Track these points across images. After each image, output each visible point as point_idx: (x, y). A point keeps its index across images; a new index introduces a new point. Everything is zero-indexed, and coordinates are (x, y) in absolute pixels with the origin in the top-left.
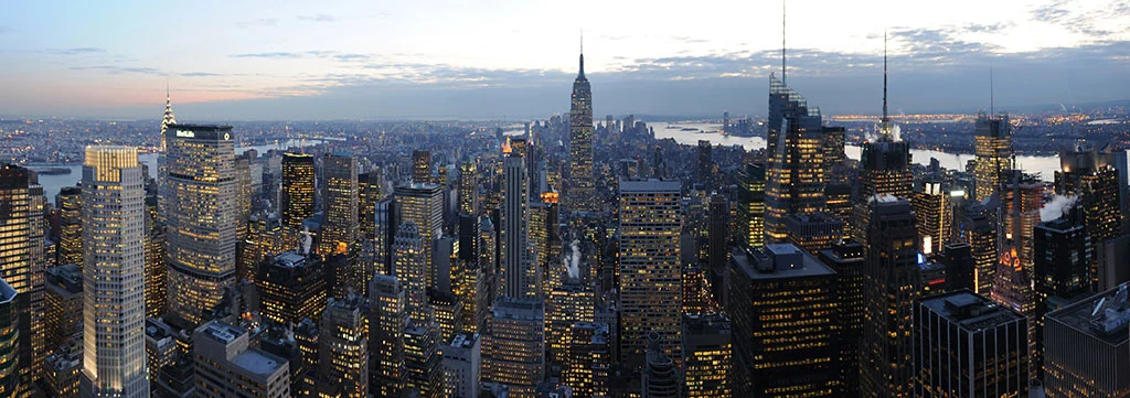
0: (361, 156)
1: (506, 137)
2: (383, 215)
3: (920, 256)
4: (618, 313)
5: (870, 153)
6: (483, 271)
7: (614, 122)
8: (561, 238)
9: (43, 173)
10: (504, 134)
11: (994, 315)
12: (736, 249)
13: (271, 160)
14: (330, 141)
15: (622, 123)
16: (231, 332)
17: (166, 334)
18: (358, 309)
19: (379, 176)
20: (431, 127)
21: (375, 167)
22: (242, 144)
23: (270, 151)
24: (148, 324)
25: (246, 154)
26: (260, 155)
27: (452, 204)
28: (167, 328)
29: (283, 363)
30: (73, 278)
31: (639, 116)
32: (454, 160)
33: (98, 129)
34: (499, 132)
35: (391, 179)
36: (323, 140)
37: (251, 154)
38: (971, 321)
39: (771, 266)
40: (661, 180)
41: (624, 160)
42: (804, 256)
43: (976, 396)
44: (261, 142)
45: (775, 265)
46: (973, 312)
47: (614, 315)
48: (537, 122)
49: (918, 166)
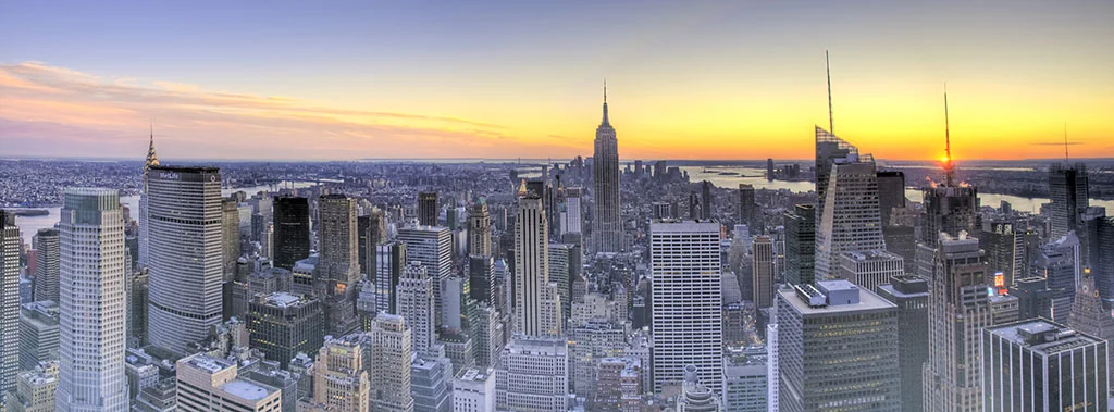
0: (360, 199)
1: (521, 179)
2: (386, 258)
3: (990, 289)
4: (651, 349)
5: (934, 199)
6: (497, 310)
7: (644, 167)
8: (584, 278)
9: (20, 215)
10: (519, 176)
11: (1070, 340)
12: (784, 286)
13: (261, 203)
14: (326, 183)
15: (653, 168)
16: (218, 363)
17: (148, 362)
18: (359, 346)
19: (380, 218)
20: (439, 170)
21: (376, 210)
22: (230, 187)
23: (260, 193)
24: (128, 353)
25: (234, 196)
26: (249, 197)
27: (461, 245)
28: (149, 358)
29: (275, 391)
30: (49, 313)
31: (672, 162)
32: (463, 202)
33: (78, 170)
34: (513, 174)
35: (394, 221)
36: (318, 182)
37: (239, 196)
38: (1047, 345)
39: (823, 303)
40: (697, 221)
41: (656, 203)
42: (861, 291)
43: (1050, 410)
44: (250, 183)
45: (827, 301)
46: (1048, 338)
47: (647, 350)
48: (556, 166)
49: (988, 209)
